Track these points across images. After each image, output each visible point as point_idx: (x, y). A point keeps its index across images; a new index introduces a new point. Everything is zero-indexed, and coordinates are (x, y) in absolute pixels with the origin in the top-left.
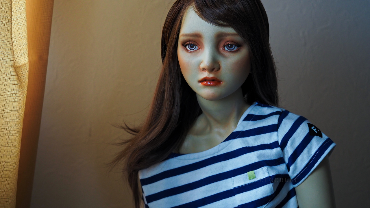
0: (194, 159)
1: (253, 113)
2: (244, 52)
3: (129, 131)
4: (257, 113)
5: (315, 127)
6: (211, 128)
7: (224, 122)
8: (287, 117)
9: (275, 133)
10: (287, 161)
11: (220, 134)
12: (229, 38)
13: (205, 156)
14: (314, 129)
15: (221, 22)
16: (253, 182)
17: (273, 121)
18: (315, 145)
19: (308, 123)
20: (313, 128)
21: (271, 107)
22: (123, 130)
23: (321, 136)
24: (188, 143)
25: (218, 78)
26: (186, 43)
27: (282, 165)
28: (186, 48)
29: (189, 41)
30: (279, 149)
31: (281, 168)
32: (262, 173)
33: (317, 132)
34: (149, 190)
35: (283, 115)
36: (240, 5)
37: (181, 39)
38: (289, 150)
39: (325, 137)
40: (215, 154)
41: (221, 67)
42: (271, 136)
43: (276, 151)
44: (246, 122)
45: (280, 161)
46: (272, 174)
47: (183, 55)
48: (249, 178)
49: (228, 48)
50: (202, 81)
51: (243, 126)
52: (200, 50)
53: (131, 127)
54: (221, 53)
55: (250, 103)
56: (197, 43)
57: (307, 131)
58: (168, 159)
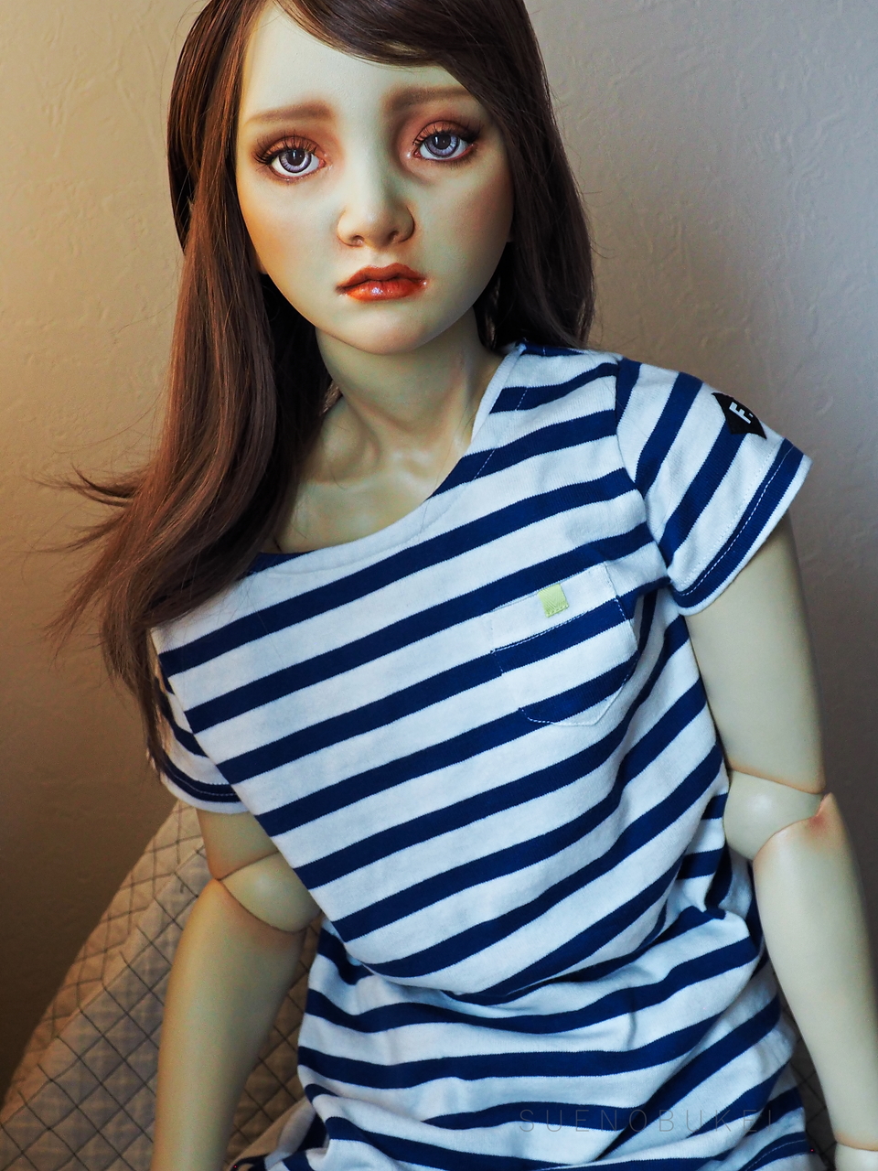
0: (340, 565)
1: (518, 381)
2: (490, 159)
3: (94, 493)
4: (532, 382)
5: (742, 407)
6: (379, 451)
7: (425, 424)
8: (638, 381)
9: (609, 442)
10: (658, 531)
11: (414, 469)
12: (434, 108)
13: (378, 552)
14: (738, 409)
15: (399, 48)
16: (564, 625)
17: (599, 397)
18: (753, 462)
19: (714, 394)
20: (732, 408)
21: (576, 354)
22: (72, 494)
23: (762, 434)
25: (412, 268)
26: (273, 149)
27: (645, 547)
28: (273, 170)
29: (284, 137)
30: (634, 495)
32: (593, 588)
33: (748, 421)
35: (625, 376)
38: (669, 495)
39: (774, 438)
40: (409, 539)
41: (417, 227)
42: (594, 456)
43: (625, 503)
44: (503, 416)
45: (639, 536)
46: (625, 588)
47: (262, 196)
48: (548, 610)
49: (434, 149)
50: (348, 287)
51: (493, 430)
52: (330, 167)
53: (100, 479)
54: (410, 172)
56: (314, 143)
57: (719, 420)
58: (249, 574)
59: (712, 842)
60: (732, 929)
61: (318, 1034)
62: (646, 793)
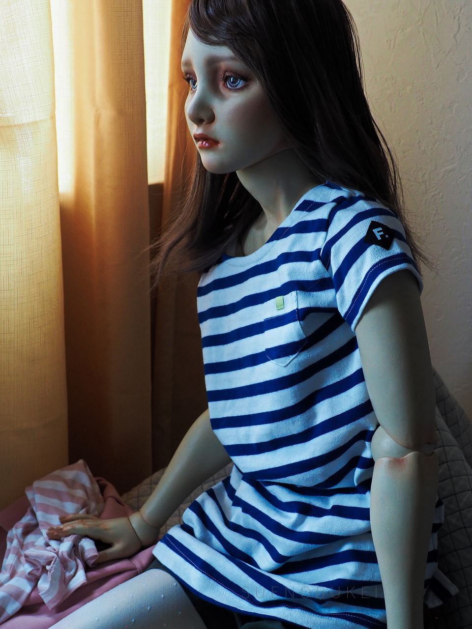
1: (311, 198)
4: (318, 199)
9: (322, 234)
14: (378, 232)
17: (324, 212)
18: (369, 260)
19: (372, 222)
20: (376, 230)
23: (387, 247)
30: (318, 262)
32: (291, 302)
33: (379, 238)
38: (333, 266)
42: (315, 240)
43: (315, 266)
48: (277, 307)
51: (292, 219)
54: (221, 93)
57: (363, 234)
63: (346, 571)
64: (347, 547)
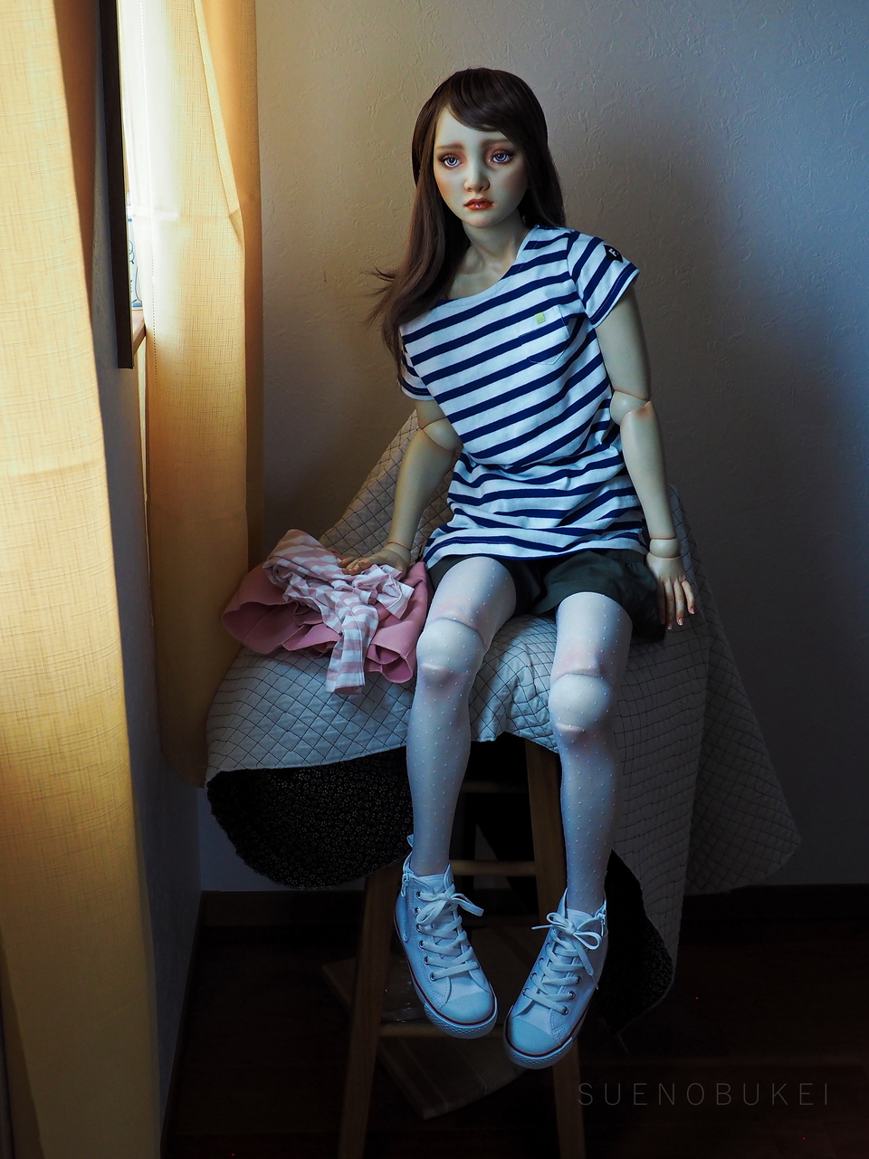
0: (468, 304)
1: (534, 239)
2: (518, 161)
3: (384, 278)
4: (540, 239)
5: (614, 250)
6: (484, 263)
7: (499, 254)
8: (577, 240)
9: (563, 262)
10: (582, 295)
11: (495, 269)
12: (497, 146)
15: (485, 126)
17: (561, 246)
18: (615, 271)
19: (604, 245)
20: (610, 250)
21: (557, 229)
22: (374, 276)
23: (621, 261)
24: (458, 284)
25: (489, 199)
26: (444, 158)
27: (576, 301)
28: (444, 164)
29: (451, 154)
30: (571, 280)
31: (576, 306)
32: (554, 314)
33: (615, 256)
34: (413, 349)
35: (572, 238)
36: (507, 101)
37: (437, 152)
38: (583, 281)
39: (626, 262)
41: (490, 184)
42: (558, 267)
43: (568, 284)
44: (527, 251)
45: (573, 297)
46: (565, 315)
47: (440, 173)
48: (539, 321)
49: (498, 159)
50: (467, 205)
51: (524, 256)
52: (462, 164)
54: (489, 166)
55: (530, 226)
56: (458, 156)
57: (604, 254)
58: (435, 307)
59: (606, 418)
60: (612, 452)
61: (456, 488)
62: (576, 394)
63: (613, 504)
64: (605, 490)
